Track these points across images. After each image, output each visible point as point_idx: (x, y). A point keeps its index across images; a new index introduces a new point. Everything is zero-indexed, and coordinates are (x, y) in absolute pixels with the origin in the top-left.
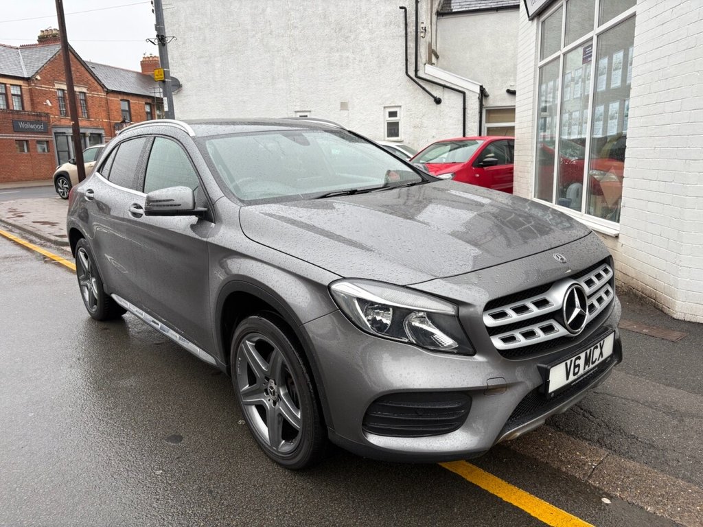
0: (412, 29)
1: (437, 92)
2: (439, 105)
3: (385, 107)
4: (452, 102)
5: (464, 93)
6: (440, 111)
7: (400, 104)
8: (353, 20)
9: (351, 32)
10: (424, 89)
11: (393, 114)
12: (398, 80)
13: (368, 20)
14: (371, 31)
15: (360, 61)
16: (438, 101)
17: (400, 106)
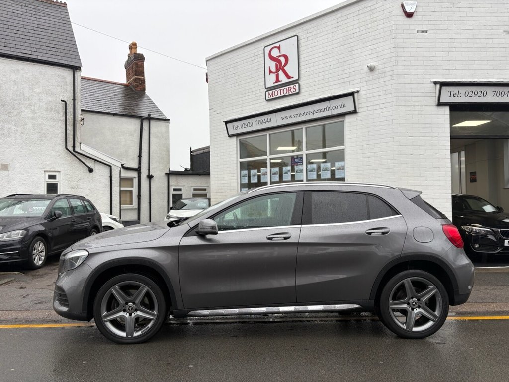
0: (70, 117)
1: (91, 164)
2: (91, 173)
3: (45, 171)
4: (101, 173)
5: (111, 166)
6: (92, 177)
7: (59, 170)
8: (16, 100)
9: (13, 109)
10: (80, 160)
11: (51, 177)
12: (58, 152)
13: (30, 104)
14: (34, 112)
15: (23, 133)
16: (91, 170)
17: (59, 172)
